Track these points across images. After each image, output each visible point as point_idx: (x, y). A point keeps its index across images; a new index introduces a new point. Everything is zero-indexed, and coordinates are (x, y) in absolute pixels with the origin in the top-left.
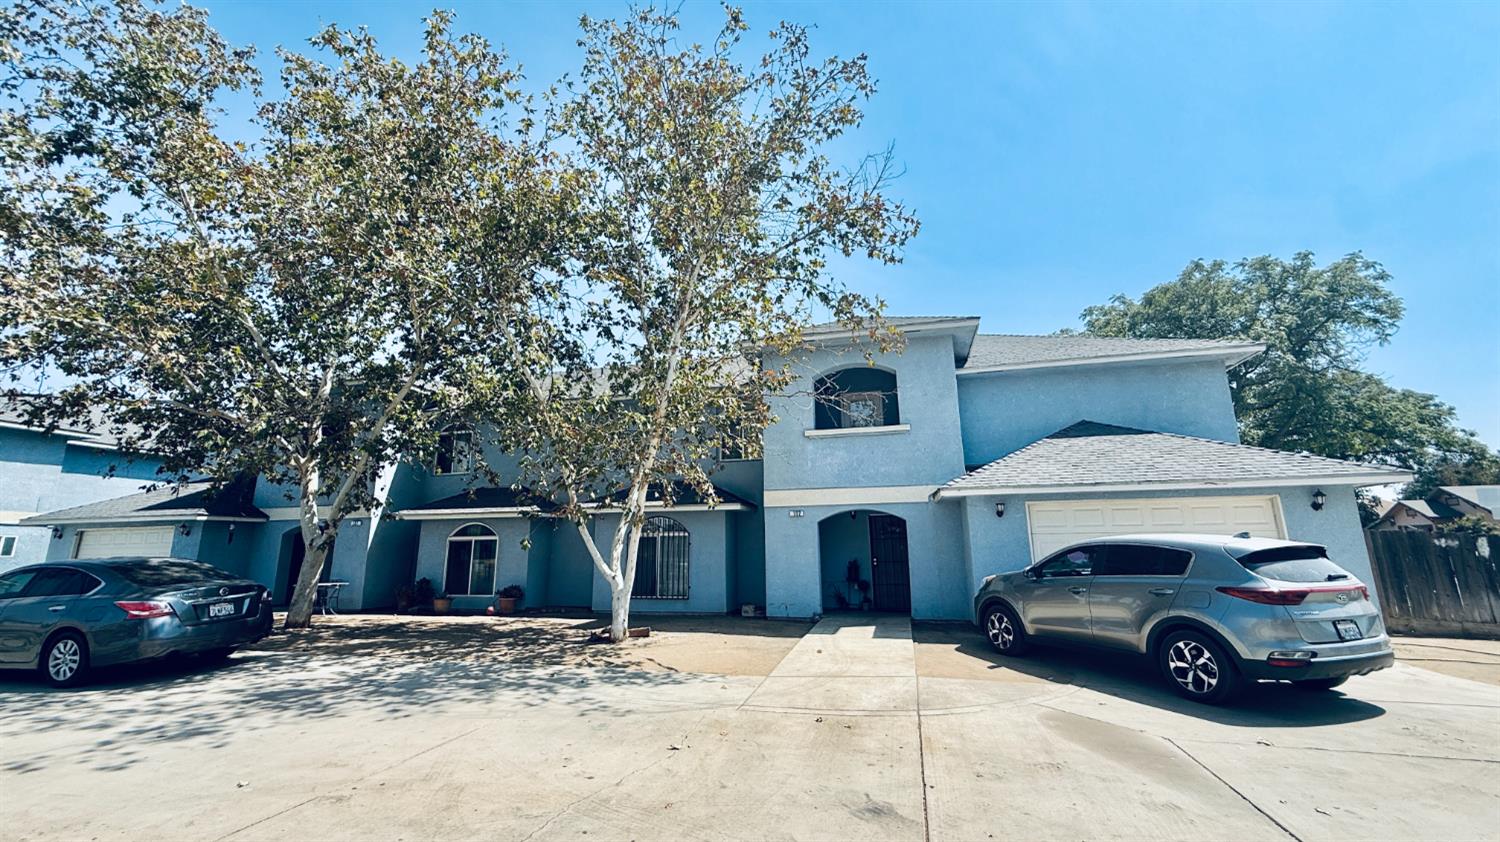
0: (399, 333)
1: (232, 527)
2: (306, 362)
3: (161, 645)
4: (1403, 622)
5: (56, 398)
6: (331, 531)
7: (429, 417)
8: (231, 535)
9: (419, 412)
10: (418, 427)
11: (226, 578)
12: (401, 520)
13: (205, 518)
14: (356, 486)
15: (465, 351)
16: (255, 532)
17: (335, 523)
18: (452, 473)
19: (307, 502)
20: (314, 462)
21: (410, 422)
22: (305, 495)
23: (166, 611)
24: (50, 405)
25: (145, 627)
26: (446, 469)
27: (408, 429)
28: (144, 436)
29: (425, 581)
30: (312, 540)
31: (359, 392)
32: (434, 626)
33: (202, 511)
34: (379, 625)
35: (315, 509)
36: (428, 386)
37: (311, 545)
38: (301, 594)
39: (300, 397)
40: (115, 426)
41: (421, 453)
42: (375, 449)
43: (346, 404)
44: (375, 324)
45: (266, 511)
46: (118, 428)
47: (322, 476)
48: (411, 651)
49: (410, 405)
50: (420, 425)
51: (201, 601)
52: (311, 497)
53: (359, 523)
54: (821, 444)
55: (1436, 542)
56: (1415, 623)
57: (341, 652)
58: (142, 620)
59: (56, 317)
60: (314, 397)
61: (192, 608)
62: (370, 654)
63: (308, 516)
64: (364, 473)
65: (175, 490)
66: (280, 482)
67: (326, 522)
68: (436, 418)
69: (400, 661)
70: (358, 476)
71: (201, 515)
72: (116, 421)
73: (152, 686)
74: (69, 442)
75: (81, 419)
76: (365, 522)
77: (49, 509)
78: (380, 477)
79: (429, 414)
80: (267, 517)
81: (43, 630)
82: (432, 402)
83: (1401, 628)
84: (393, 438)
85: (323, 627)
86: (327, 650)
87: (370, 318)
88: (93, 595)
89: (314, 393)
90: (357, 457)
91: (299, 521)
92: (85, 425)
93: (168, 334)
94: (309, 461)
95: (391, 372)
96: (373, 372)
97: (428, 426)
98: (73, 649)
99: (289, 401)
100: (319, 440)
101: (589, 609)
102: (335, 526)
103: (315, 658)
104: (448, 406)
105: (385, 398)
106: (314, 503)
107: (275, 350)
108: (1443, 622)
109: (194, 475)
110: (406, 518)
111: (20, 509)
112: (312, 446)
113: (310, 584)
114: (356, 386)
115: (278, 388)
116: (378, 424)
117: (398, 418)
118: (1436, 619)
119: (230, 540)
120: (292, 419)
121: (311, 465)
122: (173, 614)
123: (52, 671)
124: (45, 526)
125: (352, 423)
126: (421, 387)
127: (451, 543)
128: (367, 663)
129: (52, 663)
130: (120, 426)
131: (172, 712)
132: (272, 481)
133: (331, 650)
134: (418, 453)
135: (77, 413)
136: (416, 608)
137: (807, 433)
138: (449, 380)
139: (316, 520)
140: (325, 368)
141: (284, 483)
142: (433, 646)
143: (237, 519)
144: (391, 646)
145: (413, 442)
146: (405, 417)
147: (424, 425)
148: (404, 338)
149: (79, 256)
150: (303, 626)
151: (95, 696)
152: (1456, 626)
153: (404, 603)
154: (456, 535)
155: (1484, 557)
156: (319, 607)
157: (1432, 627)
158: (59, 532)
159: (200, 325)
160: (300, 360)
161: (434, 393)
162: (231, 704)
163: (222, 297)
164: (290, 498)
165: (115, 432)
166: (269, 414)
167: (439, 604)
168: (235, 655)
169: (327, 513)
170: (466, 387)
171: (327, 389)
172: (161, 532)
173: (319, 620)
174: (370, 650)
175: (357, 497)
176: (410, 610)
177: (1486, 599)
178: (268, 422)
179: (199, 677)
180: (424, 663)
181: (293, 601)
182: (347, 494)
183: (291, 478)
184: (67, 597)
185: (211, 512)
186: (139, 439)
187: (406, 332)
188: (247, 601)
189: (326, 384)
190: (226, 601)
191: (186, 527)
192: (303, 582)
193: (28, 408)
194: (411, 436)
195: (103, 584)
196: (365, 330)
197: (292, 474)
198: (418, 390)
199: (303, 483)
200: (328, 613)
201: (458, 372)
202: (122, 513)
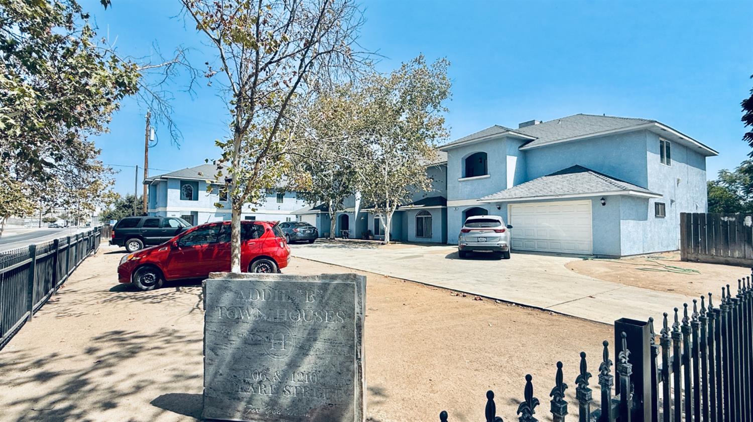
1: (327, 215)
4: (694, 256)
52: (331, 207)
54: (464, 183)
55: (722, 219)
56: (700, 257)
71: (319, 211)
77: (294, 210)
83: (692, 259)
101: (407, 241)
108: (715, 257)
111: (291, 210)
118: (712, 255)
121: (330, 199)
124: (295, 214)
137: (459, 180)
152: (722, 259)
155: (748, 226)
157: (709, 258)
158: (297, 216)
172: (314, 216)
177: (743, 247)
185: (322, 211)
191: (318, 215)
202: (306, 211)
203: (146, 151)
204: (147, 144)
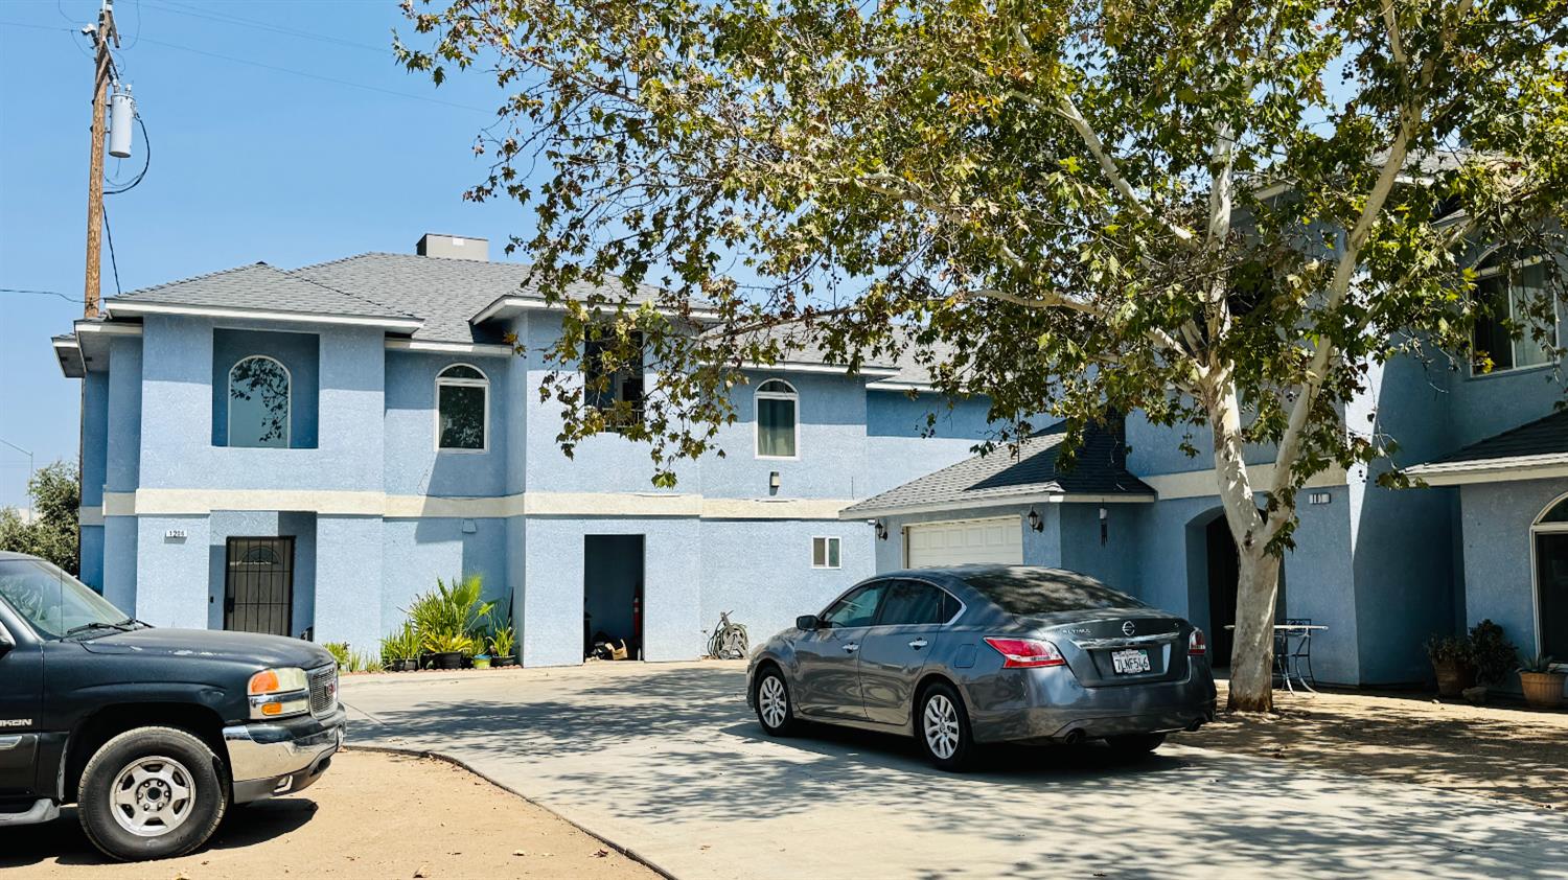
0: (1354, 50)
1: (1103, 514)
2: (1177, 167)
3: (1058, 717)
5: (854, 312)
6: (1282, 513)
7: (1449, 236)
8: (1104, 528)
9: (1423, 229)
10: (1427, 264)
11: (1125, 604)
12: (1422, 486)
13: (1059, 499)
14: (1313, 416)
15: (1512, 53)
16: (1138, 518)
17: (1288, 496)
18: (1515, 368)
19: (1227, 457)
20: (1224, 373)
21: (1407, 255)
22: (1220, 443)
23: (1053, 658)
24: (847, 322)
25: (1031, 682)
26: (1502, 360)
27: (1405, 272)
28: (961, 360)
29: (1490, 630)
30: (1249, 534)
31: (1290, 207)
32: (1533, 733)
33: (1055, 486)
34: (1411, 721)
35: (1243, 470)
36: (1429, 163)
37: (1248, 543)
38: (1247, 644)
39: (1181, 244)
40: (920, 349)
41: (1444, 325)
42: (1340, 329)
43: (1267, 238)
44: (1301, 44)
45: (1150, 481)
46: (924, 353)
47: (1246, 399)
48: (1500, 783)
49: (1399, 214)
50: (1431, 259)
51: (1098, 643)
52: (1231, 445)
53: (1325, 498)
57: (1352, 768)
58: (1023, 670)
59: (834, 180)
60: (1204, 235)
61: (1087, 656)
62: (1410, 779)
63: (1232, 485)
64: (1326, 384)
65: (1015, 451)
66: (1169, 420)
67: (1268, 495)
68: (1465, 236)
69: (1479, 800)
70: (1315, 394)
71: (1049, 493)
72: (920, 340)
73: (1055, 785)
74: (868, 386)
75: (884, 343)
76: (1338, 495)
77: (865, 495)
78: (1361, 390)
79: (1448, 229)
80: (1152, 492)
81: (910, 678)
82: (1450, 199)
84: (1374, 300)
85: (1298, 714)
86: (1321, 761)
87: (1287, 33)
88: (955, 625)
89: (1201, 228)
90: (1305, 353)
91: (1219, 496)
92: (890, 352)
93: (967, 167)
94: (1215, 371)
95: (1351, 143)
96: (1310, 156)
97: (1450, 257)
98: (948, 710)
99: (1163, 255)
100: (1227, 326)
102: (1289, 503)
103: (1303, 774)
104: (1489, 201)
105: (1345, 210)
106: (1239, 459)
107: (1122, 154)
109: (1039, 421)
110: (1432, 482)
111: (838, 494)
112: (1217, 339)
113: (1261, 623)
114: (1281, 196)
115: (1140, 232)
116: (1341, 272)
117: (1379, 250)
119: (1104, 536)
120: (1178, 287)
121: (1221, 378)
122: (1063, 663)
123: (931, 742)
124: (865, 520)
125: (1290, 278)
126: (1414, 170)
127: (1541, 538)
128: (1410, 799)
129: (928, 730)
130: (925, 347)
131: (1101, 835)
132: (1155, 419)
133: (1327, 760)
134: (1437, 327)
135: (879, 332)
136: (1479, 690)
138: (1480, 136)
139: (1248, 492)
140: (1216, 170)
141: (1176, 424)
142: (1548, 777)
143: (1109, 499)
144: (1450, 767)
145: (1420, 301)
146: (1393, 245)
147: (1441, 256)
148: (1368, 60)
149: (840, 68)
150: (1260, 707)
151: (985, 789)
153: (1452, 678)
154: (1547, 519)
156: (1280, 672)
158: (882, 529)
159: (1002, 141)
160: (1165, 168)
161: (1451, 175)
162: (1188, 838)
163: (1028, 76)
164: (1192, 452)
165: (921, 358)
166: (1136, 285)
167: (1534, 684)
168: (1162, 750)
169: (1266, 478)
170: (1527, 143)
171: (1224, 215)
172: (1004, 524)
173: (1287, 698)
174: (1412, 771)
175: (1320, 437)
176: (1465, 692)
178: (1139, 300)
179: (1117, 782)
180: (1539, 813)
181: (1233, 656)
182: (1301, 434)
183: (1188, 412)
184: (924, 627)
185: (1068, 487)
186: (955, 366)
187: (1367, 44)
188: (1167, 650)
189: (1220, 204)
190: (1133, 647)
191: (1036, 516)
192: (1245, 619)
193: (827, 333)
194: (1414, 286)
195: (964, 608)
196: (1280, 65)
197: (1186, 402)
198: (1409, 180)
199: (1213, 417)
200: (1298, 687)
201: (1500, 109)
202: (952, 496)
203: (96, 209)
204: (96, 173)
